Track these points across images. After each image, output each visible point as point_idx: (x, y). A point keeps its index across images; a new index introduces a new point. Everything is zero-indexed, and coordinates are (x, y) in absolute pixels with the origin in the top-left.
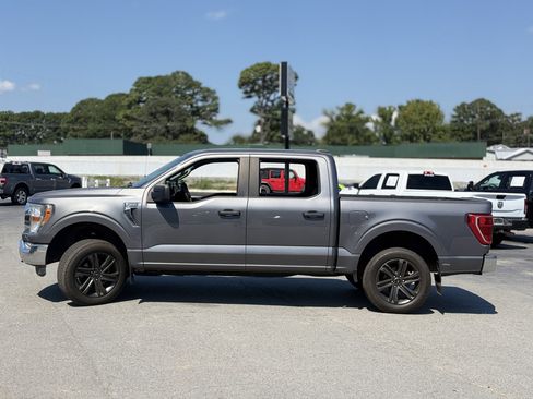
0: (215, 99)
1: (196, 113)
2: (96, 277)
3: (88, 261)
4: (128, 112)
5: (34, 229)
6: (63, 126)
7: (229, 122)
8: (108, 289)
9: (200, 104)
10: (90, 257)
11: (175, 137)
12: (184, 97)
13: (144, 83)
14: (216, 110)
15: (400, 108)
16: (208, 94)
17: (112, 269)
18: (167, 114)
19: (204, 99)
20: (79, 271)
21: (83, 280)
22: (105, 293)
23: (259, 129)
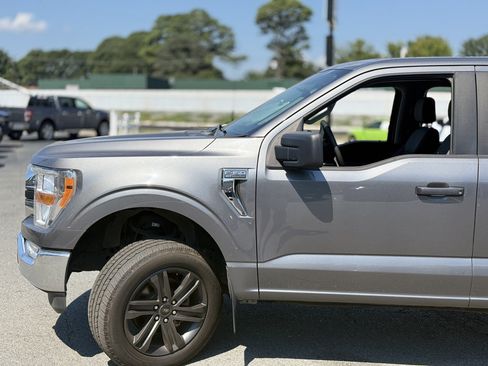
0: (231, 36)
1: (214, 49)
2: (165, 315)
3: (149, 285)
4: (150, 49)
5: (43, 217)
6: (90, 62)
7: (243, 58)
8: (186, 336)
9: (217, 41)
10: (154, 279)
11: (195, 72)
12: (202, 34)
13: (164, 21)
14: (231, 47)
15: (410, 44)
16: (225, 32)
17: (194, 299)
18: (187, 50)
19: (221, 36)
20: (132, 308)
21: (139, 323)
22: (182, 345)
23: (275, 65)
